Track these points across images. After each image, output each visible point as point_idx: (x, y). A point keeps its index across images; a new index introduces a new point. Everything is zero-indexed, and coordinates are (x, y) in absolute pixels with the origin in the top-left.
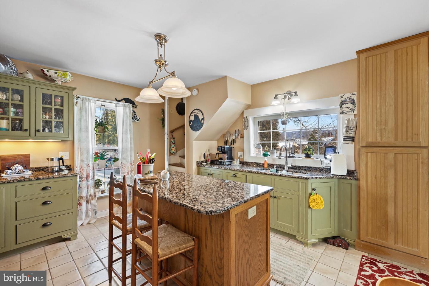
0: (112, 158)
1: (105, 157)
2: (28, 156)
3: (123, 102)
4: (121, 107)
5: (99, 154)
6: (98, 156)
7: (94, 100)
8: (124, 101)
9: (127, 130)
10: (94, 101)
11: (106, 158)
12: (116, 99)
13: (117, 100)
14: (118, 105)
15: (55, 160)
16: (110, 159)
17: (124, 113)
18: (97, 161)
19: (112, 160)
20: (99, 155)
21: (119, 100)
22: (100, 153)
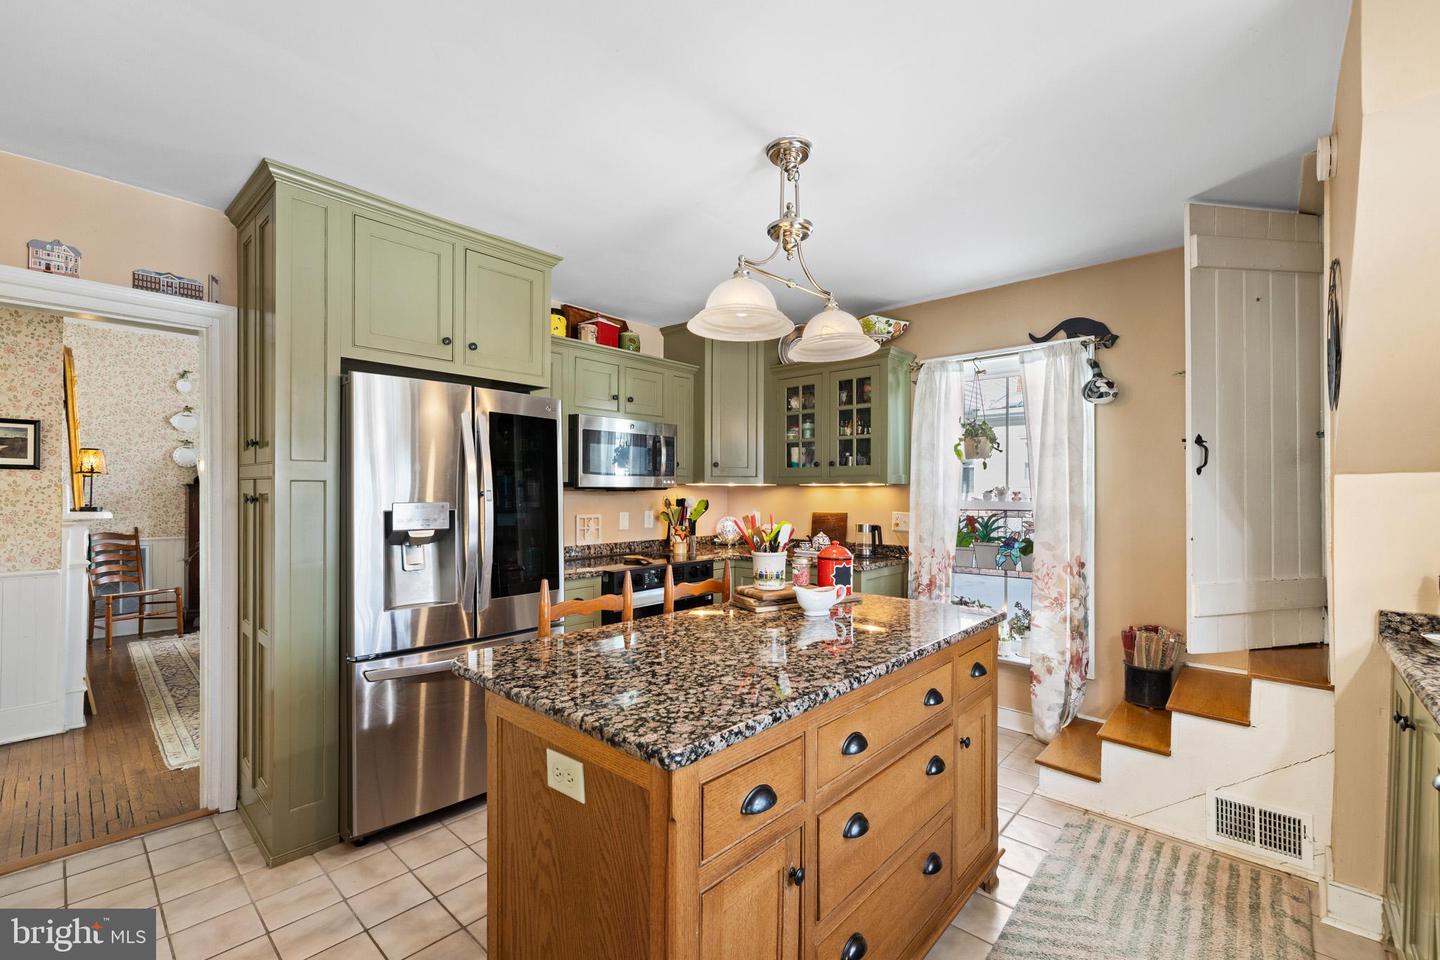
0: (1015, 540)
1: (994, 535)
2: (842, 519)
3: (1061, 340)
4: (1040, 359)
5: (979, 523)
6: (974, 530)
7: (958, 362)
8: (1062, 333)
9: (1058, 442)
10: (957, 366)
11: (999, 539)
12: (1031, 336)
13: (1035, 339)
14: (1027, 357)
15: (866, 529)
16: (1009, 543)
17: (1047, 378)
18: (972, 545)
19: (1016, 545)
20: (977, 525)
21: (1039, 335)
22: (980, 520)
